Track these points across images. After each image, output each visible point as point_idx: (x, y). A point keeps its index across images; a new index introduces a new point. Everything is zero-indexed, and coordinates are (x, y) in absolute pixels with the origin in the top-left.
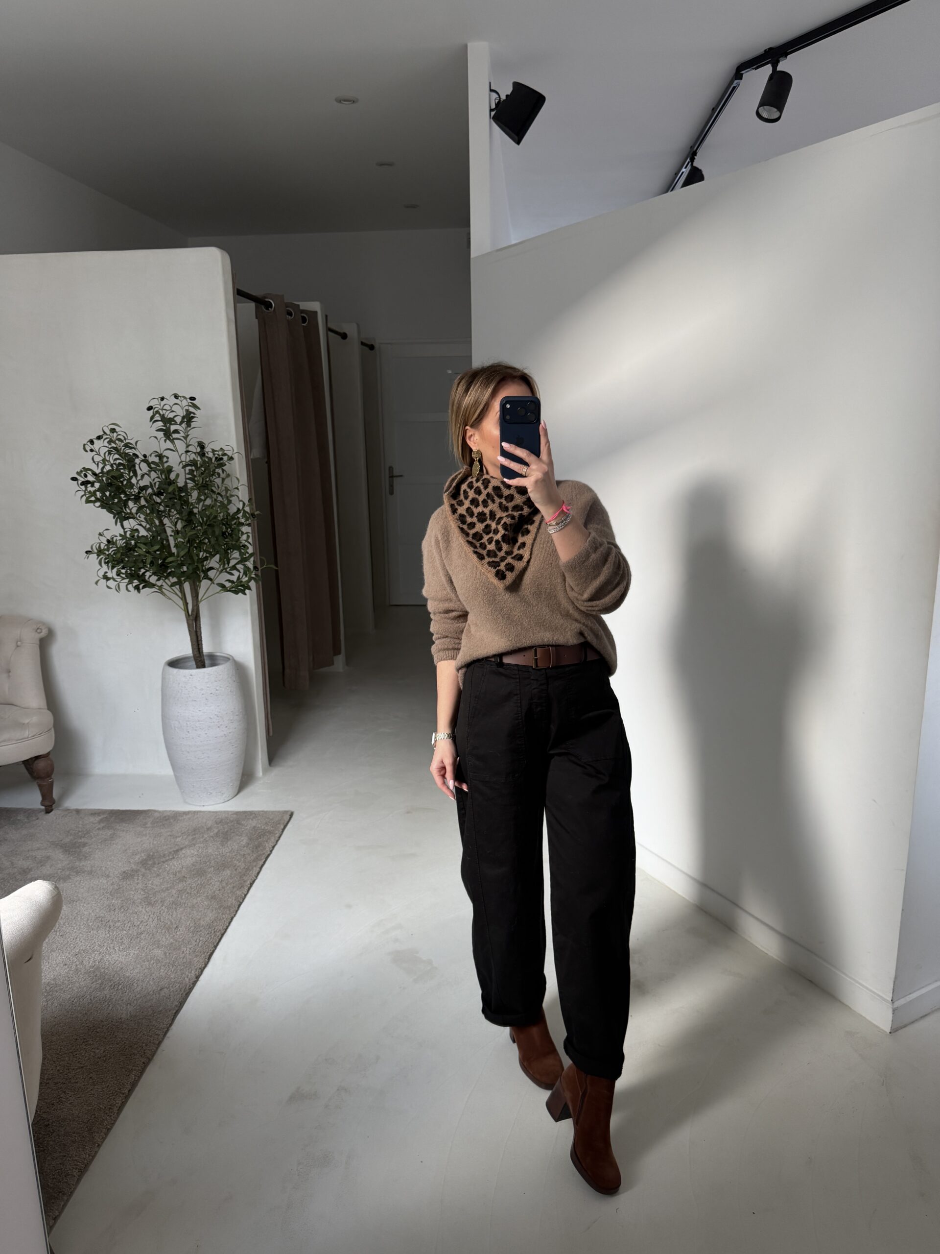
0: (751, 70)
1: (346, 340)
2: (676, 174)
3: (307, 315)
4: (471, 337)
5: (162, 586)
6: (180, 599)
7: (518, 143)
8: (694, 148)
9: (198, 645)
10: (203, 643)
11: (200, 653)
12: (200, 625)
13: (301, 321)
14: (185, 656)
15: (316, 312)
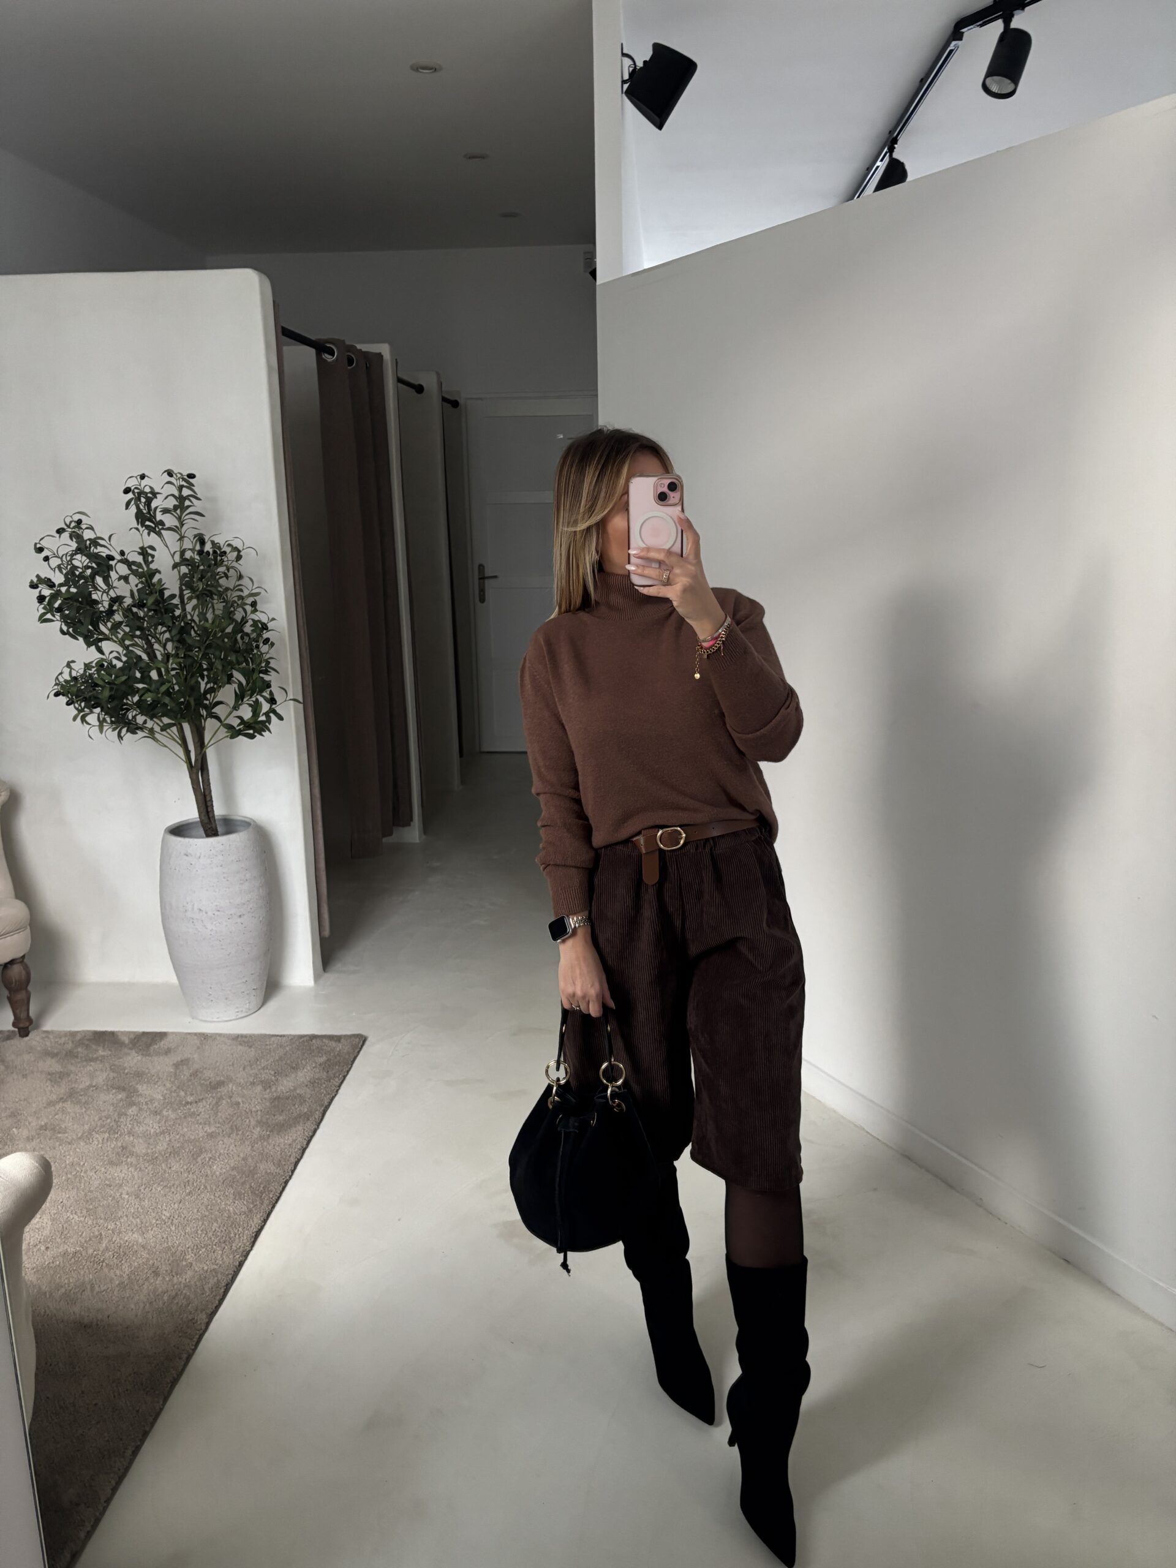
0: (972, 28)
1: (422, 394)
5: (152, 728)
6: (179, 747)
7: (660, 127)
8: (894, 134)
9: (207, 807)
10: (214, 804)
11: (209, 818)
12: (209, 779)
14: (187, 822)
15: (383, 356)
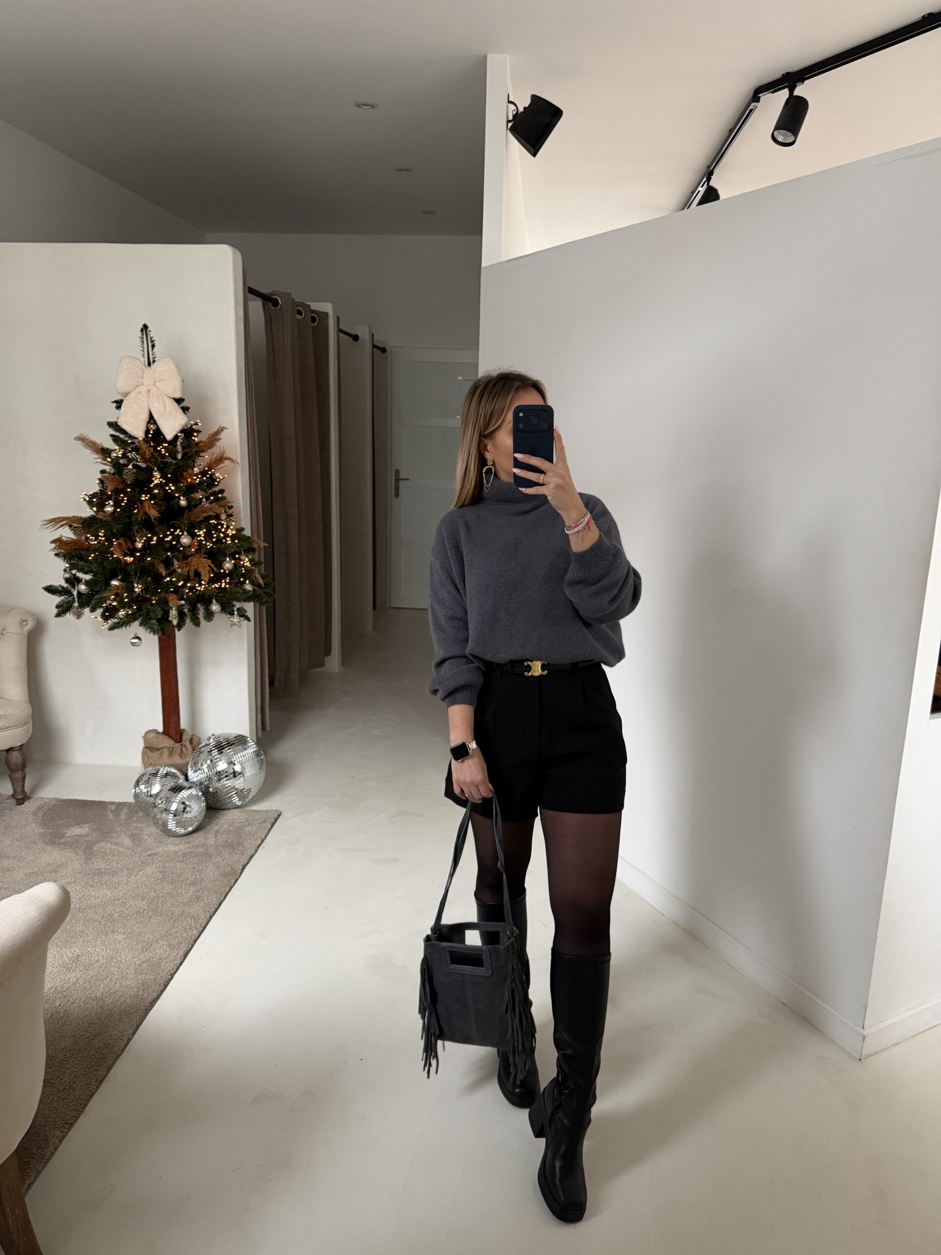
0: (768, 93)
1: (356, 343)
2: (693, 192)
3: (318, 316)
4: (478, 345)
7: (534, 155)
8: (711, 167)
13: (310, 321)
15: (327, 314)
